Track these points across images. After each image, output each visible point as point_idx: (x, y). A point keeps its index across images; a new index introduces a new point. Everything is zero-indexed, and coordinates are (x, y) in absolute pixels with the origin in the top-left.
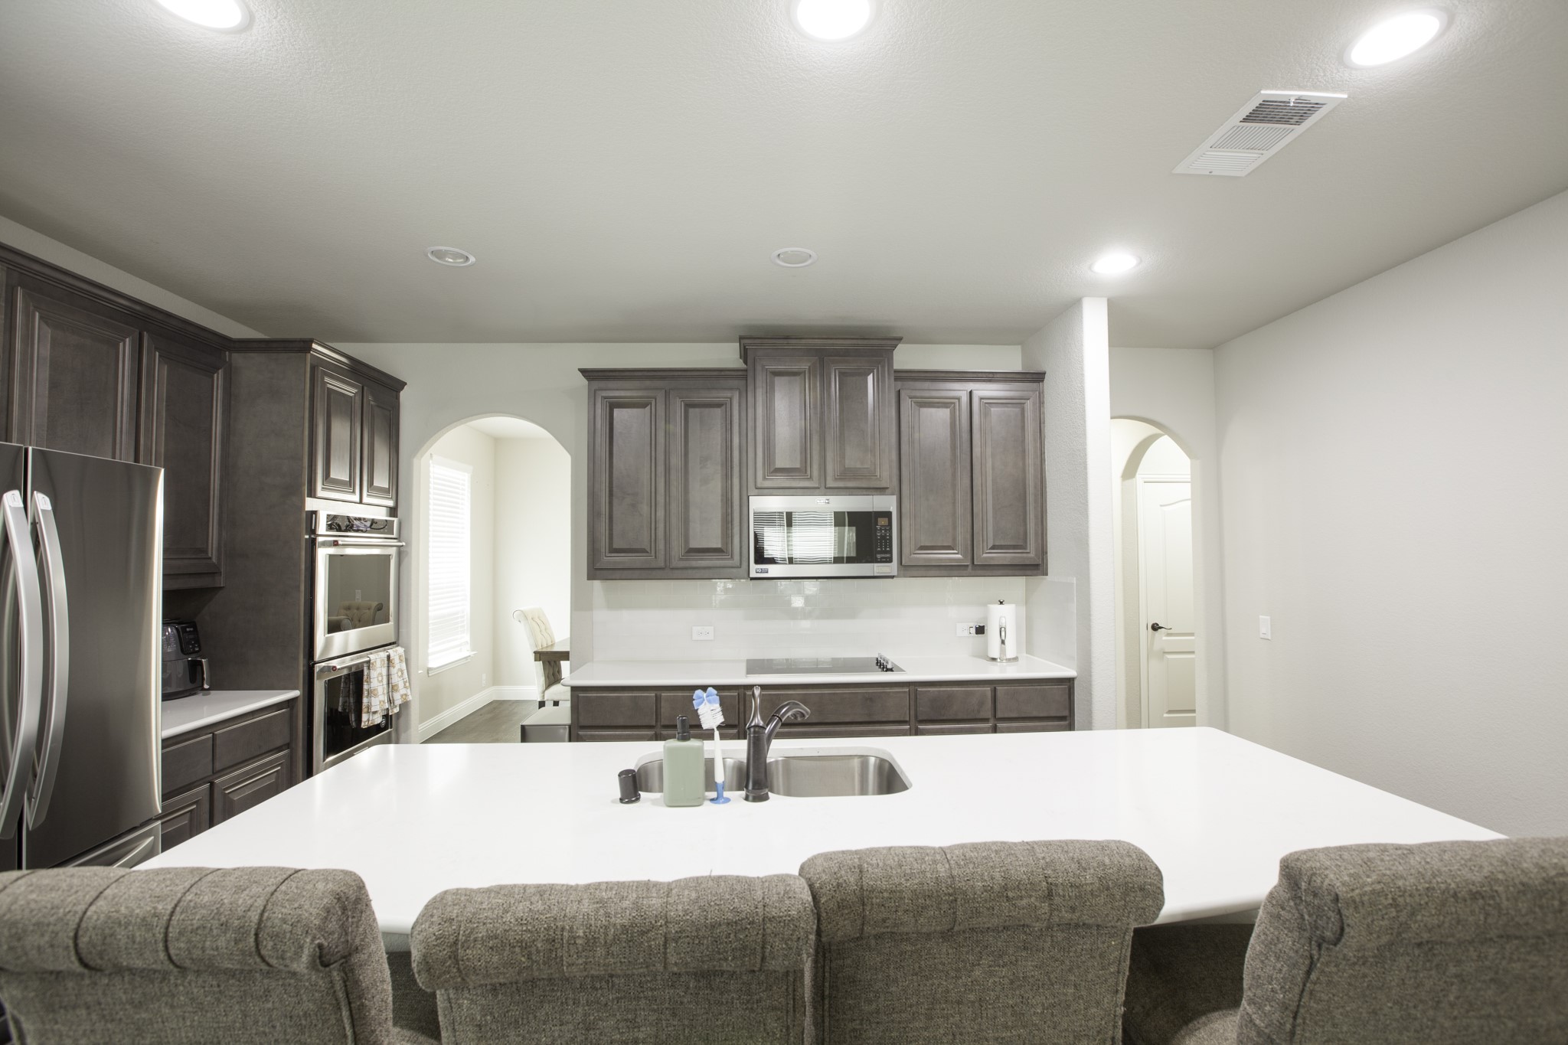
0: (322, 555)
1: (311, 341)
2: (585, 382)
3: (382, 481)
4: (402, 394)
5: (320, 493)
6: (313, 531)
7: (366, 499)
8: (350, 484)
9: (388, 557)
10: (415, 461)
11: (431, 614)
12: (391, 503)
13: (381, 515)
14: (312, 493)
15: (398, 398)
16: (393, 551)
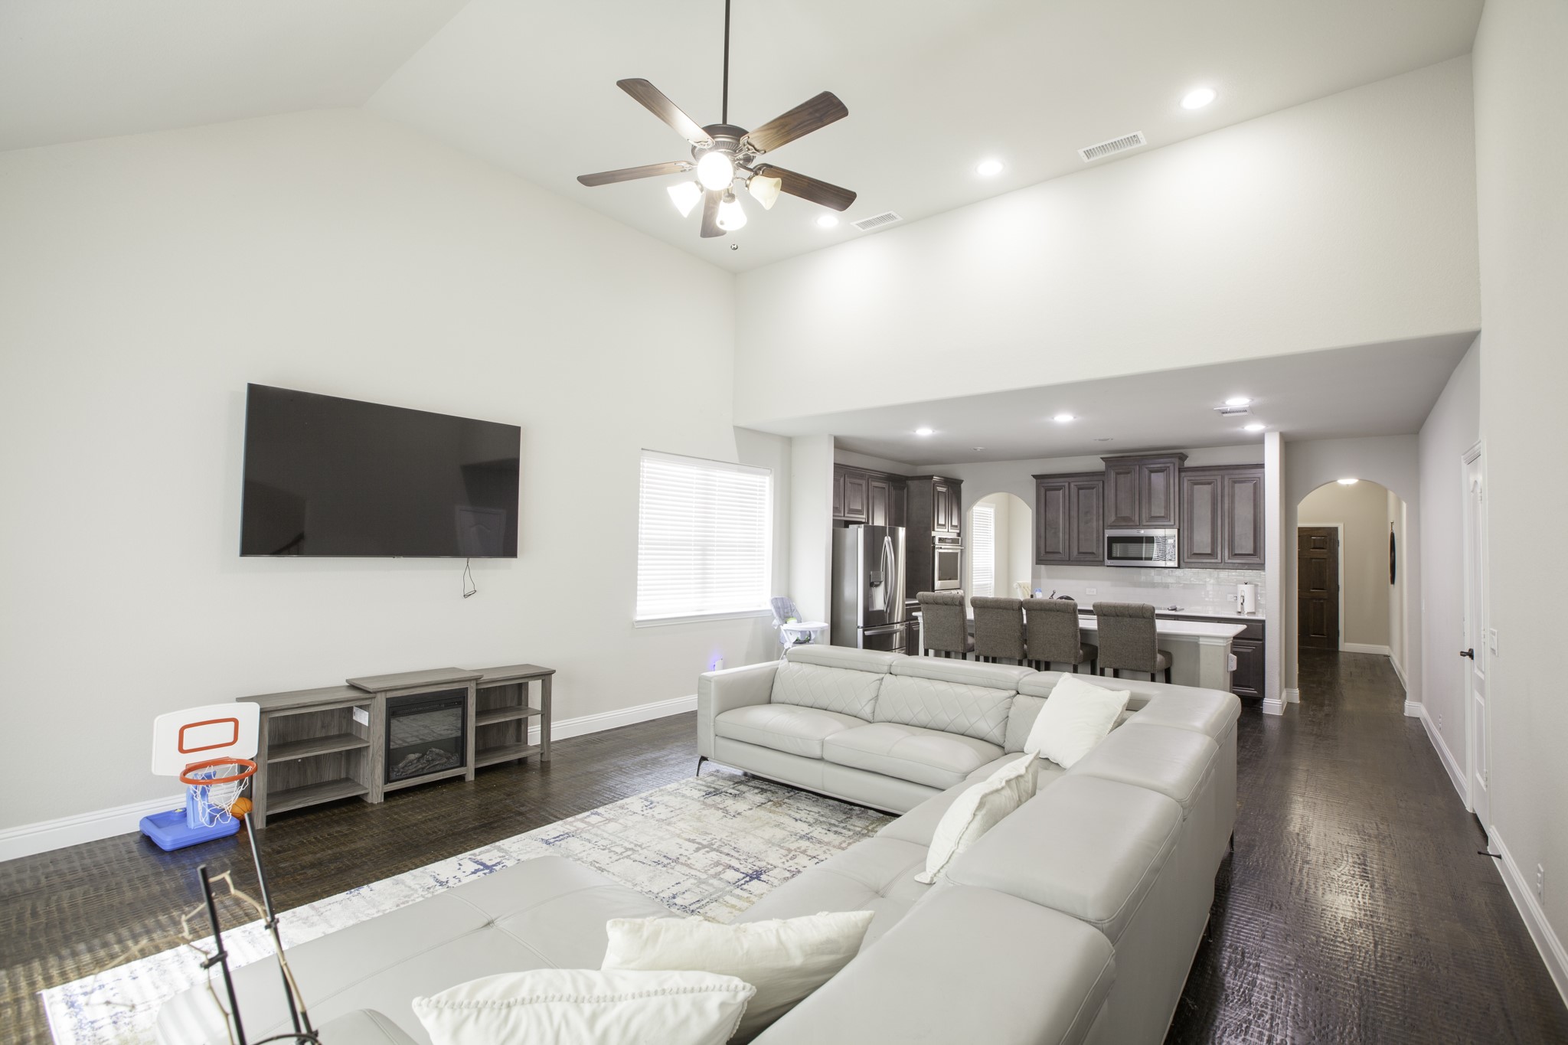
0: (937, 552)
1: (933, 476)
2: (1035, 480)
3: (955, 522)
4: (962, 485)
5: (936, 529)
6: (934, 543)
7: (950, 531)
8: (944, 525)
9: (957, 553)
10: (967, 513)
11: (974, 583)
12: (958, 531)
13: (954, 536)
14: (934, 530)
15: (960, 487)
16: (959, 551)
